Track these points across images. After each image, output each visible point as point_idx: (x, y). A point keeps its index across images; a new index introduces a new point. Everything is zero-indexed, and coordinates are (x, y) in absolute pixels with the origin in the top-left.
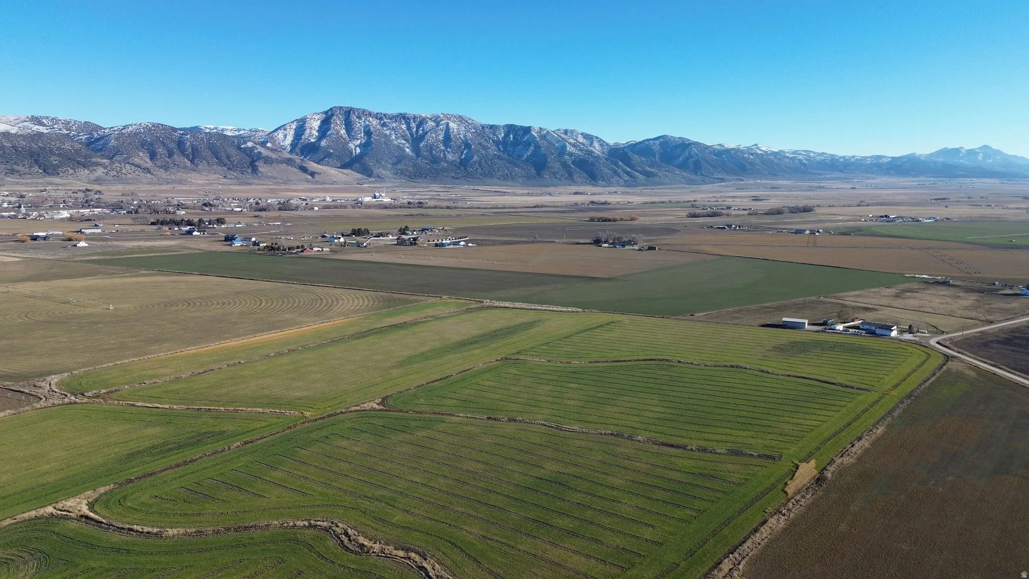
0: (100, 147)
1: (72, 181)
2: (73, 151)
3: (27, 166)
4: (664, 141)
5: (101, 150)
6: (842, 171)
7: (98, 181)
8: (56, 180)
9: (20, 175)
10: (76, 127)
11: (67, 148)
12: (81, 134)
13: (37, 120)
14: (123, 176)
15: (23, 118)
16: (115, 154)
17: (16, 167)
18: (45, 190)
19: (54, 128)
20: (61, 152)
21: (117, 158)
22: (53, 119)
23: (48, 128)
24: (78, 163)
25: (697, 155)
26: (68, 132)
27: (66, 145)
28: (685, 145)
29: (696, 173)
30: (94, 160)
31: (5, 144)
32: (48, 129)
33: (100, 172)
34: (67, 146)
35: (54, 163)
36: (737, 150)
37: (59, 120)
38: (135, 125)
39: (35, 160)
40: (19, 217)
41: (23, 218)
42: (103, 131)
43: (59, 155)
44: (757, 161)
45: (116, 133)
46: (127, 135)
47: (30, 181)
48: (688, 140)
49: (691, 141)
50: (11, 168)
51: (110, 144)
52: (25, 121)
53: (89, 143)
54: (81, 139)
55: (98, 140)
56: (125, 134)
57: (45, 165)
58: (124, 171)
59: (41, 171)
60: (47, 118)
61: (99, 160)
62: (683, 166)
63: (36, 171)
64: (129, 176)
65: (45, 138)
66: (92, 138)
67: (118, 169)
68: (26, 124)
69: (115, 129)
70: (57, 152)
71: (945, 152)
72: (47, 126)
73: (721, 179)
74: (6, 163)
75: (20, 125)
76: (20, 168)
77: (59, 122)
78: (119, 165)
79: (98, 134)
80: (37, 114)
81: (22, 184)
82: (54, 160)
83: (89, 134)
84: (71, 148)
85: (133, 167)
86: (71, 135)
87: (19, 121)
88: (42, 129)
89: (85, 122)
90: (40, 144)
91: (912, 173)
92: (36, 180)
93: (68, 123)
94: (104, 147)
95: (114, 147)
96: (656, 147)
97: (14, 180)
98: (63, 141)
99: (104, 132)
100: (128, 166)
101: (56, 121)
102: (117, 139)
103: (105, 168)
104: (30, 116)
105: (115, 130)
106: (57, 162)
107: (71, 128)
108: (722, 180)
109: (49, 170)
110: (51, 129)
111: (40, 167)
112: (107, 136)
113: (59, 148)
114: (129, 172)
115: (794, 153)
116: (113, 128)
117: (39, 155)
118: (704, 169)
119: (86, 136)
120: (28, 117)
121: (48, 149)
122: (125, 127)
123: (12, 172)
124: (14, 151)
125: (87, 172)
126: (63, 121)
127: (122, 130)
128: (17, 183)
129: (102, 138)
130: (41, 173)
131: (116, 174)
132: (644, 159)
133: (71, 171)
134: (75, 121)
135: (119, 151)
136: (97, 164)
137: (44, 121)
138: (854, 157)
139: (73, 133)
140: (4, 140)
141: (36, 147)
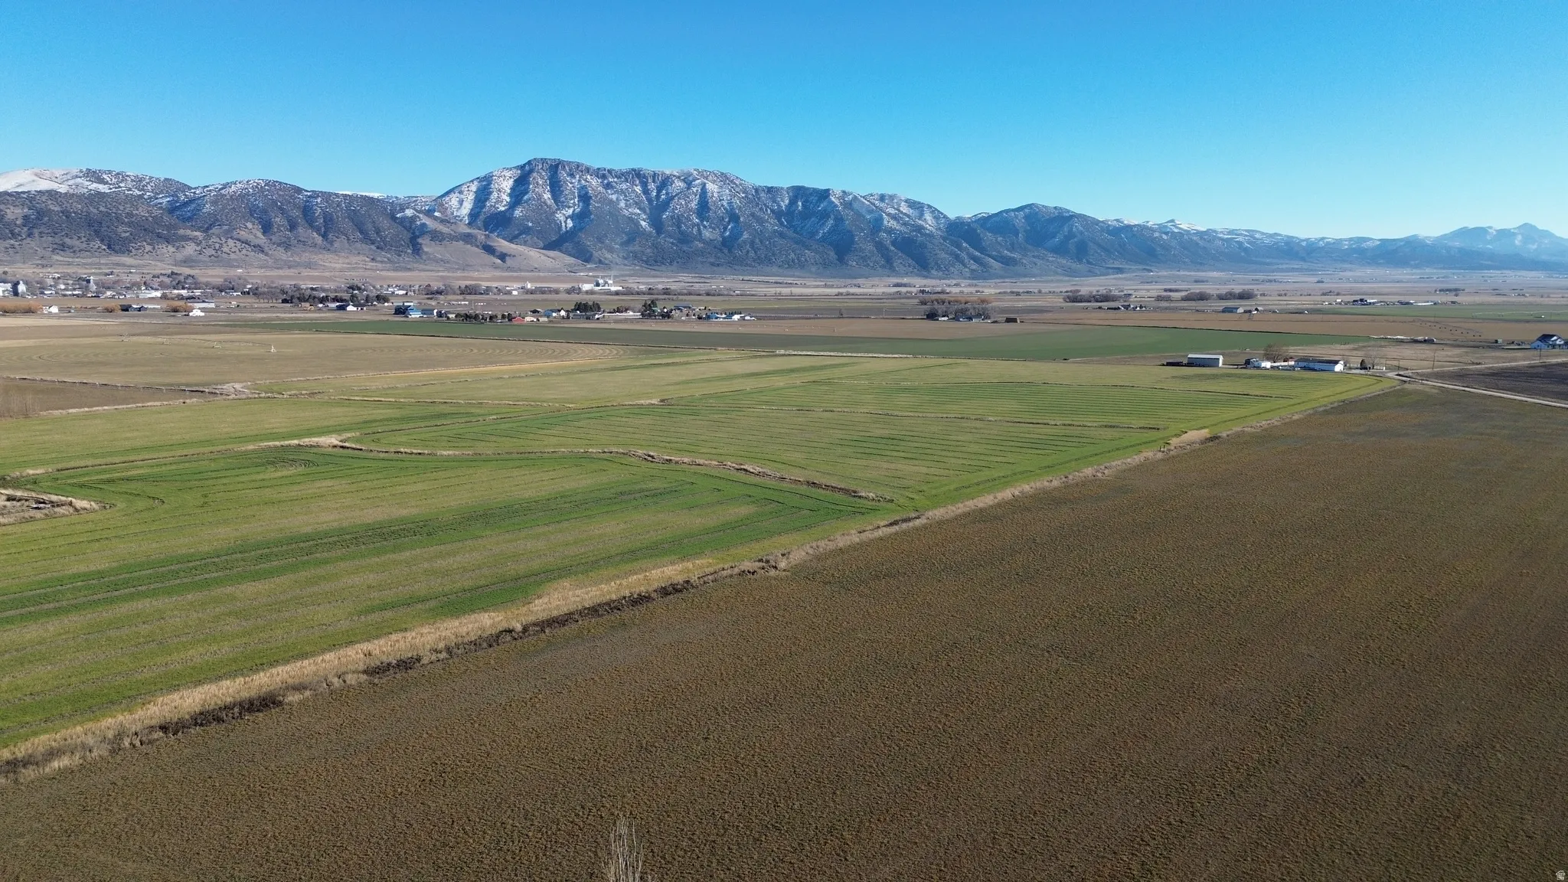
0: (189, 214)
1: (150, 262)
2: (150, 219)
3: (84, 239)
4: (1031, 213)
5: (190, 219)
6: (1303, 259)
7: (187, 262)
8: (126, 260)
9: (74, 252)
10: (152, 186)
11: (142, 214)
12: (161, 196)
13: (95, 176)
14: (225, 256)
15: (75, 171)
16: (211, 225)
17: (67, 241)
18: (112, 273)
19: (120, 187)
20: (133, 220)
21: (215, 230)
22: (118, 174)
23: (111, 187)
24: (159, 236)
25: (1082, 233)
26: (141, 193)
27: (140, 209)
28: (1063, 218)
29: (1080, 261)
30: (181, 232)
31: (52, 207)
32: (111, 189)
33: (190, 249)
34: (142, 211)
35: (123, 235)
36: (1143, 228)
37: (127, 176)
38: (240, 183)
39: (95, 231)
40: (89, 295)
41: (95, 296)
42: (193, 191)
43: (129, 224)
44: (1174, 243)
45: (212, 194)
46: (228, 197)
47: (90, 261)
48: (1068, 211)
49: (1072, 212)
50: (61, 242)
51: (204, 210)
52: (77, 177)
53: (172, 209)
54: (161, 203)
55: (185, 204)
56: (226, 196)
57: (110, 237)
58: (225, 249)
59: (104, 247)
60: (110, 172)
61: (188, 232)
62: (1060, 250)
63: (97, 246)
64: (233, 256)
65: (109, 200)
66: (177, 202)
67: (217, 246)
68: (79, 180)
69: (211, 188)
70: (126, 220)
71: (1464, 232)
72: (111, 184)
73: (1118, 268)
74: (53, 235)
75: (70, 183)
76: (75, 242)
77: (128, 178)
78: (219, 241)
79: (186, 195)
80: (93, 167)
81: (79, 265)
82: (124, 231)
83: (172, 196)
84: (147, 215)
85: (238, 244)
86: (146, 197)
87: (67, 177)
88: (103, 188)
89: (166, 179)
90: (102, 209)
91: (1412, 262)
92: (96, 260)
93: (141, 181)
94: (195, 215)
95: (209, 214)
96: (1020, 221)
97: (67, 259)
98: (135, 204)
99: (194, 193)
100: (231, 242)
101: (123, 177)
102: (214, 203)
103: (198, 245)
104: (84, 170)
105: (210, 191)
106: (128, 234)
107: (145, 188)
108: (1120, 270)
109: (116, 245)
110: (116, 188)
111: (102, 241)
112: (199, 198)
113: (130, 215)
114: (233, 250)
115: (1231, 232)
116: (207, 187)
117: (101, 223)
118: (1093, 255)
119: (168, 199)
120: (81, 171)
121: (114, 215)
122: (225, 186)
123: (63, 247)
124: (64, 218)
125: (171, 249)
126: (133, 178)
127: (222, 189)
128: (69, 264)
129: (191, 201)
130: (104, 249)
131: (213, 252)
132: (1000, 239)
133: (148, 248)
134: (151, 178)
135: (217, 220)
136: (187, 238)
137: (105, 176)
138: (1323, 239)
139: (148, 194)
140: (50, 202)
141: (95, 211)
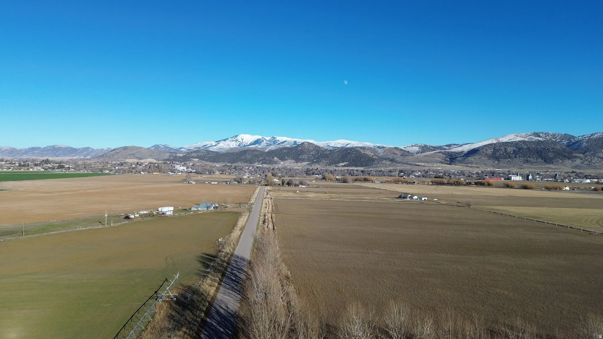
0: (576, 147)
1: (561, 167)
2: (561, 150)
3: (535, 158)
5: (577, 149)
7: (576, 167)
8: (552, 166)
9: (532, 163)
10: (559, 137)
11: (558, 148)
12: (563, 141)
13: (537, 135)
14: (593, 164)
15: (529, 134)
16: (586, 151)
17: (529, 159)
18: (548, 171)
19: (547, 138)
20: (554, 150)
21: (587, 154)
22: (546, 133)
23: (543, 138)
24: (565, 156)
26: (555, 140)
27: (557, 146)
30: (574, 155)
31: (524, 147)
32: (543, 139)
33: (578, 162)
35: (551, 156)
37: (549, 134)
38: (599, 133)
39: (540, 155)
43: (553, 152)
45: (586, 139)
46: (593, 139)
47: (538, 166)
50: (527, 160)
51: (583, 146)
52: (530, 135)
53: (568, 145)
54: (564, 144)
55: (574, 143)
56: (592, 139)
57: (545, 158)
58: (593, 161)
59: (543, 161)
60: (543, 133)
61: (577, 155)
63: (540, 161)
64: (597, 164)
65: (545, 143)
66: (570, 143)
67: (590, 160)
68: (531, 137)
69: (586, 136)
70: (551, 150)
72: (543, 137)
74: (524, 157)
75: (528, 138)
76: (532, 160)
77: (549, 135)
78: (590, 157)
79: (574, 140)
80: (537, 131)
81: (534, 168)
82: (551, 155)
83: (569, 140)
84: (560, 148)
85: (599, 159)
86: (557, 141)
87: (527, 136)
88: (540, 139)
89: (565, 134)
90: (542, 146)
92: (541, 166)
93: (555, 135)
94: (579, 147)
95: (585, 147)
97: (529, 166)
98: (555, 144)
99: (578, 139)
100: (596, 158)
101: (547, 134)
102: (587, 142)
103: (581, 160)
104: (533, 133)
105: (585, 137)
106: (552, 156)
107: (556, 138)
109: (547, 160)
110: (545, 139)
111: (542, 159)
112: (580, 141)
113: (553, 148)
114: (597, 162)
116: (584, 136)
117: (542, 152)
119: (567, 142)
120: (532, 133)
121: (546, 149)
122: (592, 135)
123: (527, 161)
124: (528, 150)
125: (570, 161)
126: (551, 134)
127: (590, 137)
128: (530, 168)
129: (577, 142)
130: (543, 162)
131: (588, 163)
133: (561, 161)
134: (558, 134)
135: (589, 149)
136: (576, 157)
137: (541, 135)
139: (558, 140)
140: (523, 145)
141: (540, 148)
